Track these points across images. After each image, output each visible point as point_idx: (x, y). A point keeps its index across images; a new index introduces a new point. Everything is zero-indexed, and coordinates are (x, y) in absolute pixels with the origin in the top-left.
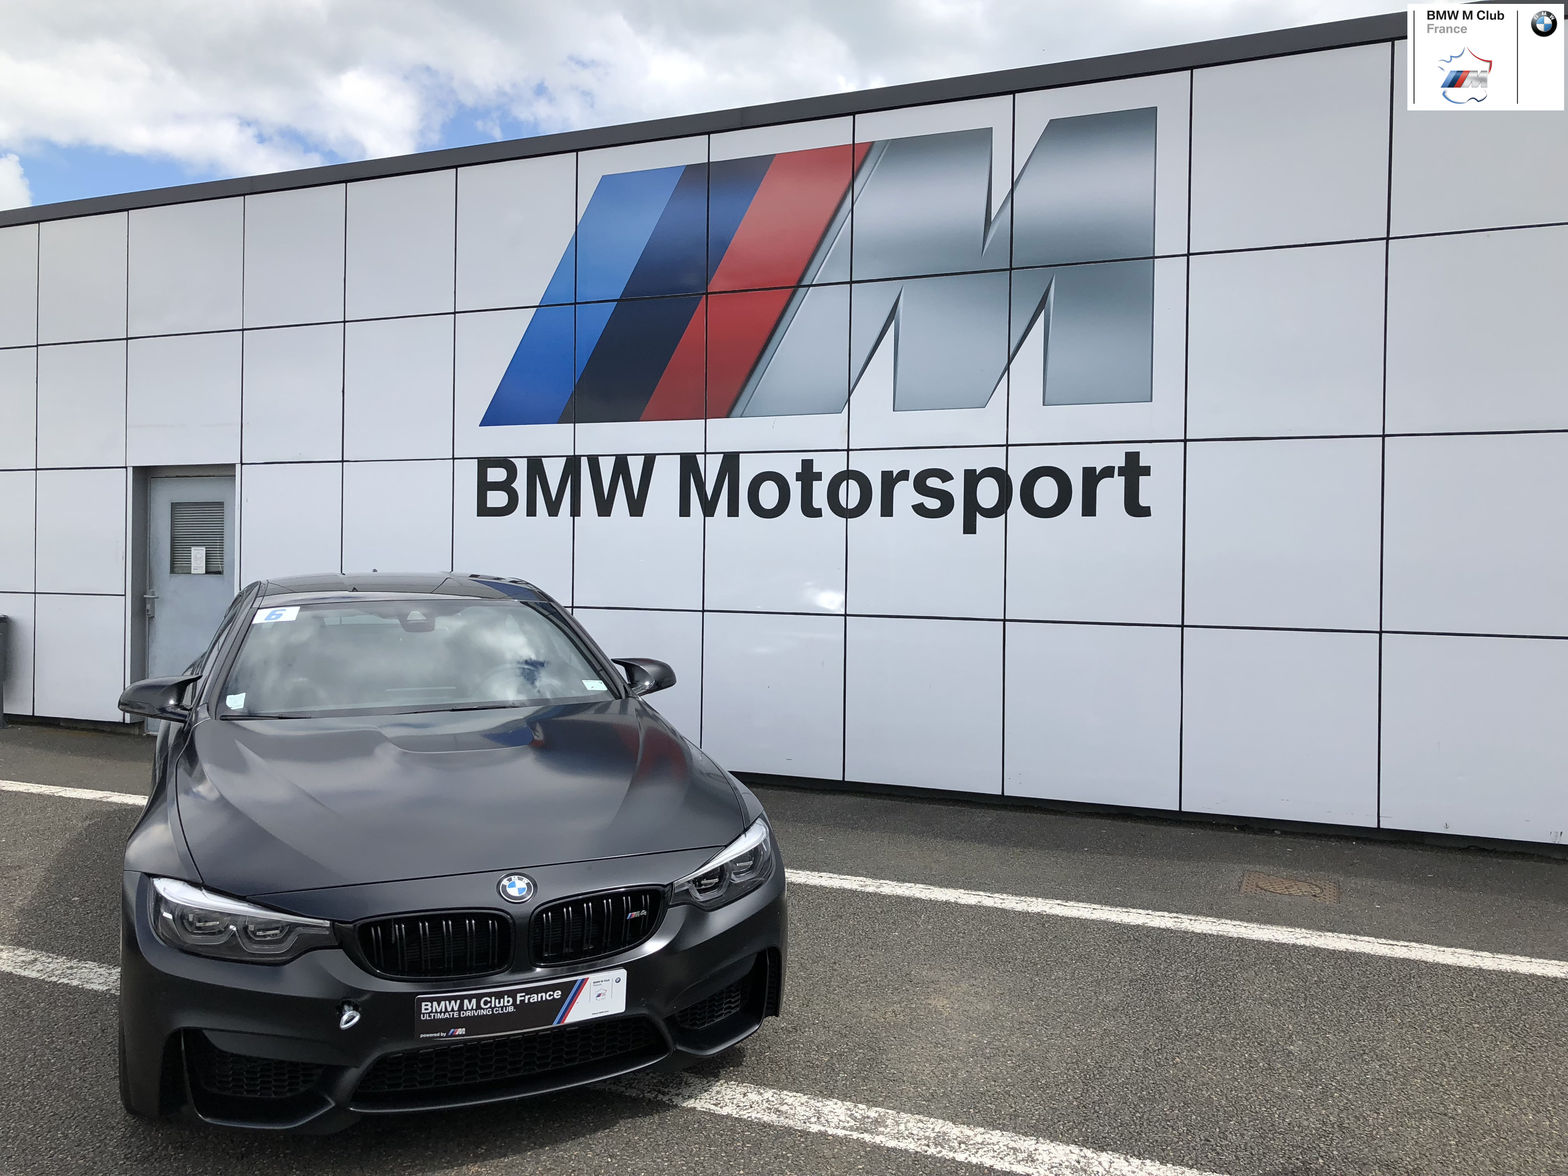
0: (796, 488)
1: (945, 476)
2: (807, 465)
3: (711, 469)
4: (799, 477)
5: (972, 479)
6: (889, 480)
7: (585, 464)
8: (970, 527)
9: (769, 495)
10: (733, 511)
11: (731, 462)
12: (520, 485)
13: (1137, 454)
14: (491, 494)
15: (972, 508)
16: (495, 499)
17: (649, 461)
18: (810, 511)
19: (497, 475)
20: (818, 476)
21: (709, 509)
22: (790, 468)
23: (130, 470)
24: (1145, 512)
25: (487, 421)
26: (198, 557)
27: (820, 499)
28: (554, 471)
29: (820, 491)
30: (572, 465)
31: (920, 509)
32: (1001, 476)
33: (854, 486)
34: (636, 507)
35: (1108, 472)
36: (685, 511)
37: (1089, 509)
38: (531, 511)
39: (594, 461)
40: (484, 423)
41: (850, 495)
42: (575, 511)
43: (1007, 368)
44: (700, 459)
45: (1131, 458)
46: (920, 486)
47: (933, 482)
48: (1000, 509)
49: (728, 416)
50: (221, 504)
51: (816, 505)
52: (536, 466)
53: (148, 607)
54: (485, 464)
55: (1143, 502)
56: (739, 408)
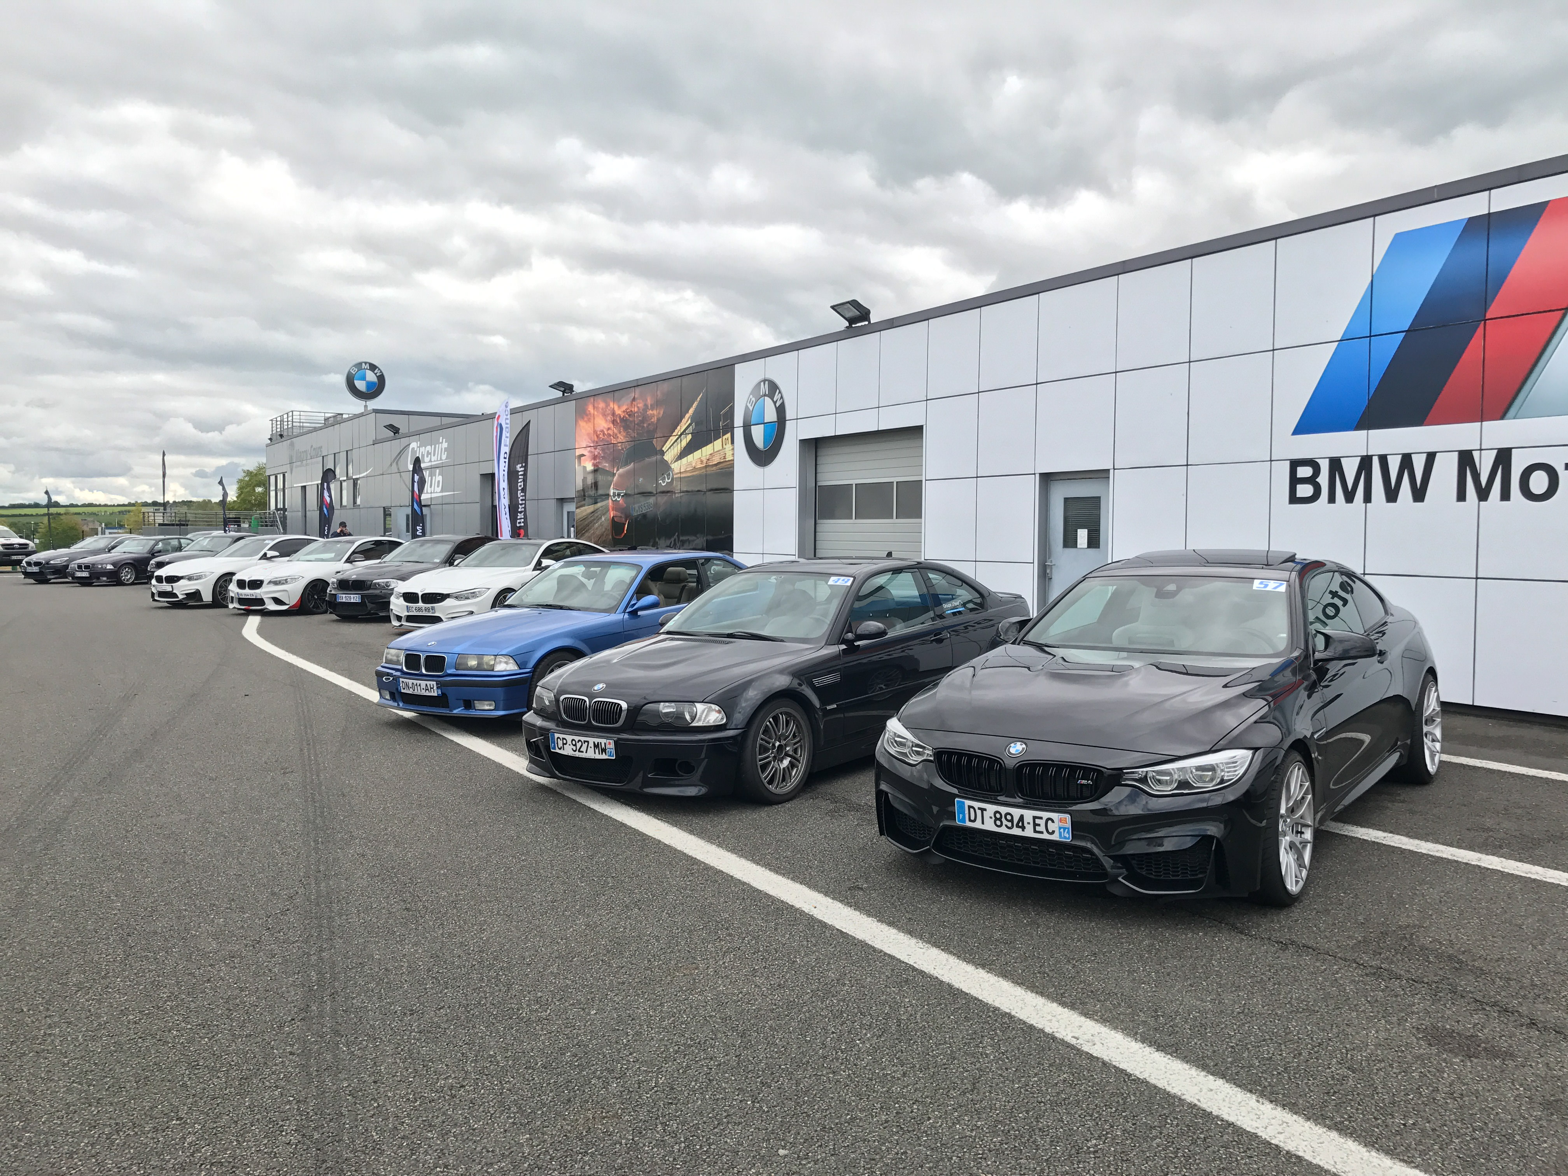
3: (1486, 462)
7: (1376, 460)
9: (1539, 482)
10: (1505, 496)
11: (1504, 456)
12: (1323, 479)
14: (1300, 487)
16: (1304, 490)
17: (1431, 457)
19: (1304, 472)
21: (1483, 495)
22: (1559, 460)
23: (1038, 476)
25: (1298, 431)
26: (1082, 535)
28: (1350, 468)
30: (1365, 463)
34: (1419, 494)
36: (1461, 496)
38: (1332, 499)
39: (1383, 459)
40: (1295, 433)
42: (1368, 499)
44: (1476, 454)
49: (1502, 418)
50: (1097, 499)
52: (1336, 465)
53: (1048, 571)
54: (1295, 464)
56: (1512, 412)
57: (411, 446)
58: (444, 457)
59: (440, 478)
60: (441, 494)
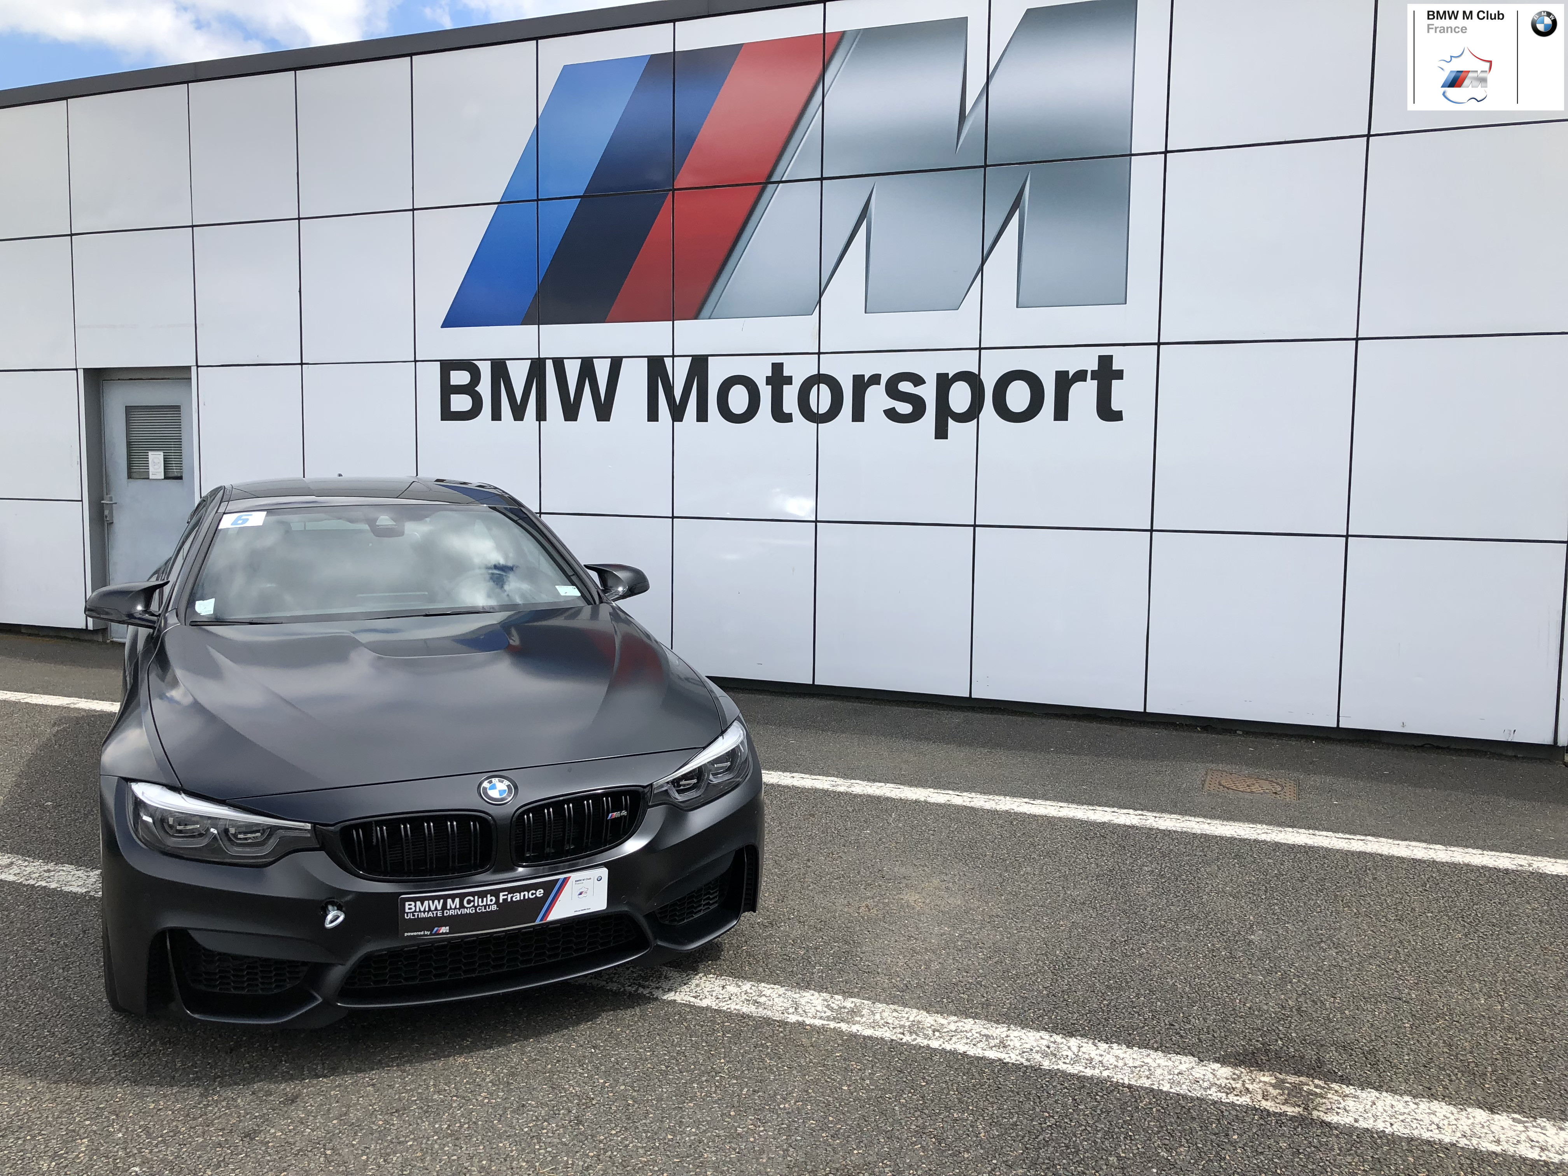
0: (766, 393)
1: (917, 380)
2: (777, 368)
3: (679, 372)
4: (769, 381)
5: (944, 383)
6: (861, 384)
7: (549, 365)
8: (941, 433)
9: (738, 399)
10: (702, 416)
11: (699, 365)
12: (484, 388)
13: (1109, 358)
14: (453, 397)
15: (944, 413)
16: (461, 403)
17: (616, 364)
18: (780, 415)
19: (460, 378)
20: (789, 380)
21: (677, 413)
22: (760, 372)
23: (81, 373)
24: (1117, 416)
25: (448, 323)
26: (156, 461)
27: (790, 403)
28: (518, 374)
29: (790, 395)
30: (537, 367)
31: (892, 414)
32: (973, 380)
33: (825, 390)
34: (603, 412)
35: (1081, 376)
36: (653, 415)
37: (1061, 413)
38: (496, 415)
39: (559, 364)
40: (444, 325)
41: (821, 398)
42: (541, 415)
43: (981, 269)
44: (668, 362)
45: (1105, 361)
46: (892, 391)
47: (905, 387)
48: (972, 413)
49: (696, 317)
50: (177, 408)
51: (786, 409)
52: (499, 368)
53: (106, 512)
54: (447, 366)
55: (1115, 407)
56: (706, 311)
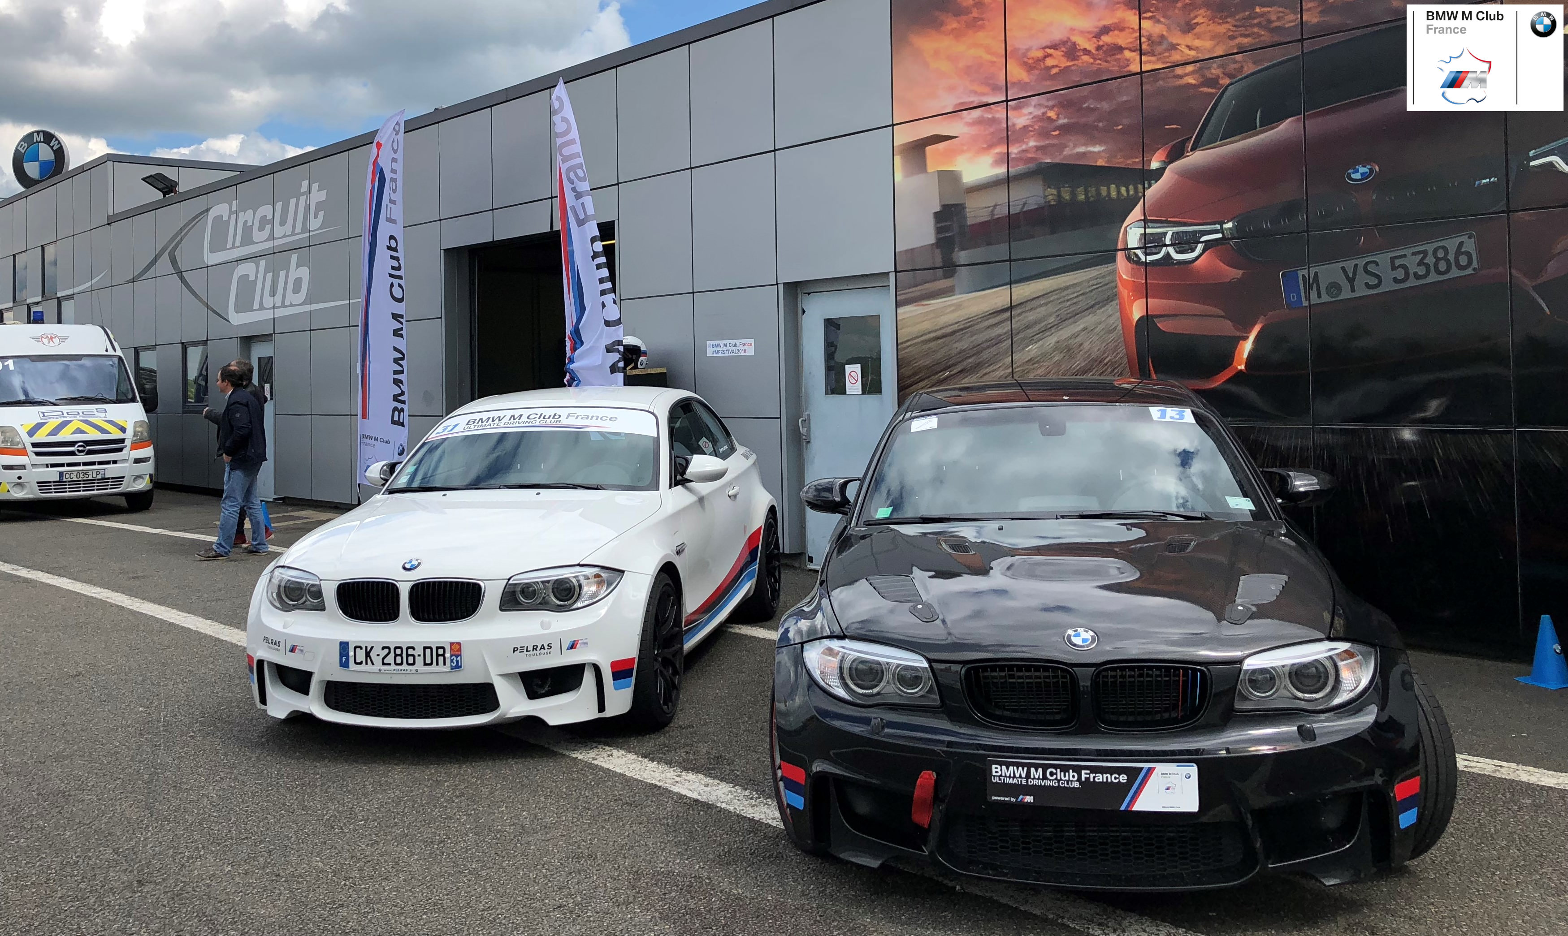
57: (212, 214)
58: (315, 224)
59: (304, 273)
60: (306, 308)
